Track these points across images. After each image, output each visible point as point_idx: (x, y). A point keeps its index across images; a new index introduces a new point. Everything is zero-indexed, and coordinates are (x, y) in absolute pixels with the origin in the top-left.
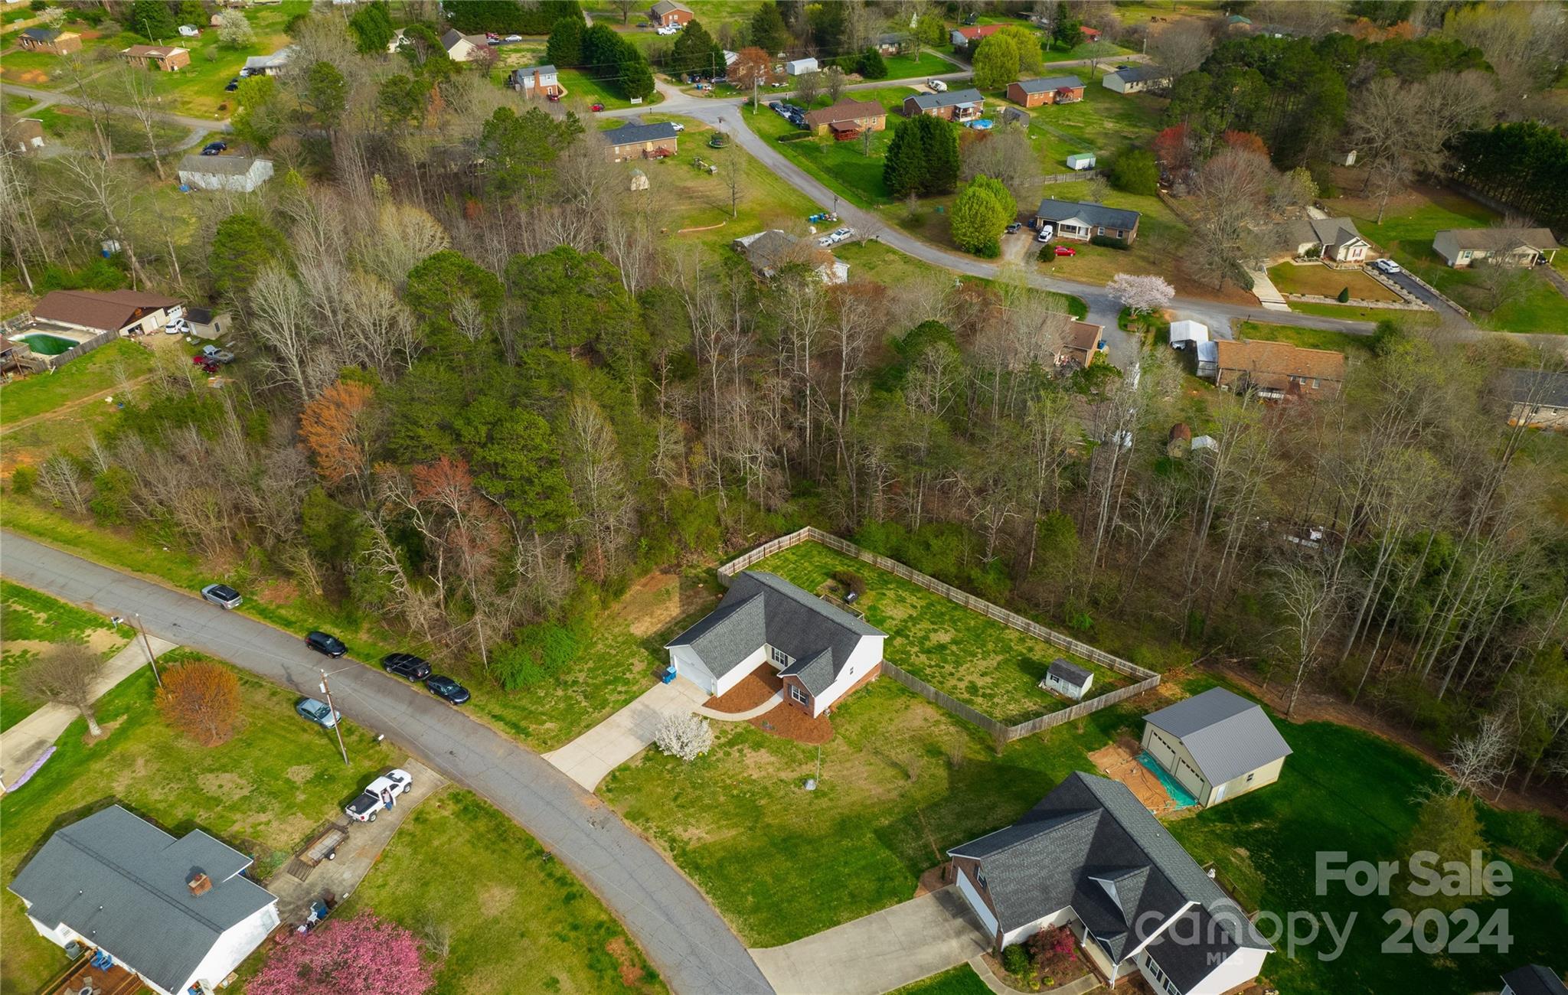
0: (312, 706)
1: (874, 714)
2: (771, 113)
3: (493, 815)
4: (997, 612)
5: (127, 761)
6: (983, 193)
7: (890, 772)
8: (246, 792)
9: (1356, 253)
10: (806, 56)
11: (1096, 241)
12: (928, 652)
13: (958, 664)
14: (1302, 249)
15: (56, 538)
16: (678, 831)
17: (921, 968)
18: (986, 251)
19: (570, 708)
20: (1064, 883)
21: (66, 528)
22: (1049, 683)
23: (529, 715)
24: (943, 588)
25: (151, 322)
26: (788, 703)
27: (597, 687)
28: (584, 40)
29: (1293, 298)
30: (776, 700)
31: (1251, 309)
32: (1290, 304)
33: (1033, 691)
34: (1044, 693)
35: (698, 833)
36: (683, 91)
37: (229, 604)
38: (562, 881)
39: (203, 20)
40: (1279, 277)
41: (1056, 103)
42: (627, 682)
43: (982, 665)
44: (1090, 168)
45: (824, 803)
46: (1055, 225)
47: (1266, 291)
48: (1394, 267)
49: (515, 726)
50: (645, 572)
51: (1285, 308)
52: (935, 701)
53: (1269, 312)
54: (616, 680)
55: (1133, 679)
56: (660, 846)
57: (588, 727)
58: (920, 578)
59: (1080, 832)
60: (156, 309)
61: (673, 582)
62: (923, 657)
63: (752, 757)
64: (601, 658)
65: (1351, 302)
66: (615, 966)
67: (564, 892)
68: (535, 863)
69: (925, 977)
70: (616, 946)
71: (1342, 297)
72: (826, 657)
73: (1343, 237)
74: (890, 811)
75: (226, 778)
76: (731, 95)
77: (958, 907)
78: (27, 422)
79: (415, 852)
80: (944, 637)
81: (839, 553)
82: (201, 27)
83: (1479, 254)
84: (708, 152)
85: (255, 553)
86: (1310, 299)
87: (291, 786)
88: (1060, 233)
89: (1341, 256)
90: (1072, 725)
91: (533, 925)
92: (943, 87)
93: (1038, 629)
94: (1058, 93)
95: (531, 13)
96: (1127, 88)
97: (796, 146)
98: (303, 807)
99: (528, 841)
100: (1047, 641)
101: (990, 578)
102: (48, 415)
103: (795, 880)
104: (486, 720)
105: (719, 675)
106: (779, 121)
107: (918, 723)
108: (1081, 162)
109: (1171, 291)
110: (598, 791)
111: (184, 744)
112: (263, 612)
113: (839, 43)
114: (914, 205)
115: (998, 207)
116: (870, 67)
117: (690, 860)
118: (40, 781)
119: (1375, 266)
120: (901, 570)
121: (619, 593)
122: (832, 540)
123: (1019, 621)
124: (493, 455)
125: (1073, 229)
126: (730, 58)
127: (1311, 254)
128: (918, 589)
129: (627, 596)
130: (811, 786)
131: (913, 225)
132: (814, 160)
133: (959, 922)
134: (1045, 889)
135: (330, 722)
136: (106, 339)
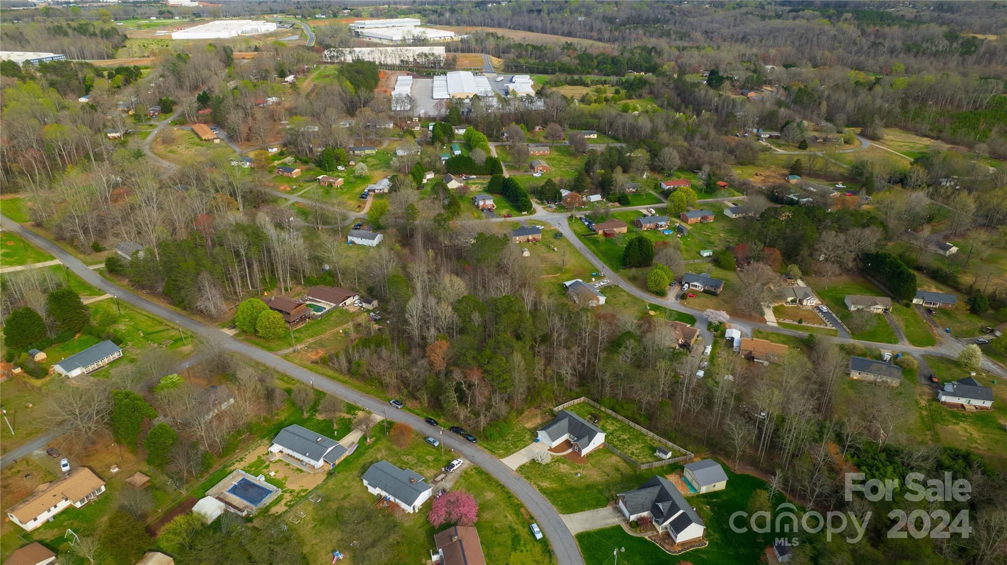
0: (431, 439)
1: (600, 458)
2: (579, 222)
3: (486, 474)
4: (644, 431)
5: (379, 450)
6: (659, 272)
7: (603, 474)
8: (415, 461)
9: (811, 302)
10: (595, 193)
11: (705, 292)
12: (620, 441)
13: (629, 445)
14: (789, 299)
15: (339, 381)
16: (540, 483)
17: (607, 524)
18: (661, 294)
19: (507, 447)
20: (648, 503)
21: (341, 377)
22: (657, 454)
23: (495, 448)
24: (627, 421)
25: (349, 301)
26: (574, 452)
27: (515, 442)
28: (503, 183)
29: (781, 320)
30: (570, 450)
31: (762, 325)
32: (778, 323)
33: (652, 456)
34: (655, 457)
35: (545, 484)
36: (544, 208)
37: (399, 407)
38: (507, 493)
39: (347, 163)
40: (777, 311)
41: (701, 222)
42: (524, 441)
43: (637, 446)
44: (709, 257)
45: (583, 480)
46: (689, 284)
47: (770, 317)
48: (825, 309)
49: (491, 450)
50: (529, 408)
51: (776, 325)
52: (619, 456)
53: (768, 326)
54: (521, 440)
55: (686, 455)
56: (535, 486)
57: (513, 453)
58: (620, 417)
59: (655, 491)
60: (350, 297)
61: (538, 412)
62: (618, 443)
63: (561, 466)
64: (516, 433)
65: (804, 324)
66: (522, 515)
67: (508, 495)
68: (499, 488)
69: (607, 526)
70: (522, 510)
71: (800, 322)
72: (587, 438)
73: (806, 296)
74: (602, 485)
75: (409, 457)
76: (564, 212)
77: (620, 511)
78: (317, 338)
79: (466, 482)
80: (625, 437)
81: (593, 407)
82: (345, 166)
83: (860, 307)
84: (553, 240)
85: (405, 391)
86: (787, 321)
87: (428, 461)
88: (691, 287)
89: (805, 303)
90: (662, 467)
91: (500, 502)
92: (654, 212)
93: (657, 437)
94: (702, 218)
95: (481, 167)
96: (734, 216)
97: (589, 240)
98: (433, 467)
99: (497, 482)
100: (660, 441)
101: (642, 419)
102: (323, 336)
103: (573, 499)
104: (482, 448)
105: (553, 441)
106: (583, 226)
107: (614, 461)
108: (706, 254)
109: (728, 317)
110: (516, 471)
111: (394, 447)
112: (409, 410)
113: (611, 190)
114: (633, 271)
115: (666, 277)
116: (623, 200)
117: (543, 491)
118: (356, 453)
119: (818, 308)
120: (614, 414)
121: (521, 413)
122: (592, 402)
123: (651, 434)
124: (489, 367)
125: (696, 286)
126: (565, 193)
127: (793, 301)
128: (619, 421)
129: (523, 415)
130: (579, 475)
131: (633, 280)
132: (596, 247)
133: (619, 514)
134: (643, 505)
135: (436, 444)
136: (335, 307)
